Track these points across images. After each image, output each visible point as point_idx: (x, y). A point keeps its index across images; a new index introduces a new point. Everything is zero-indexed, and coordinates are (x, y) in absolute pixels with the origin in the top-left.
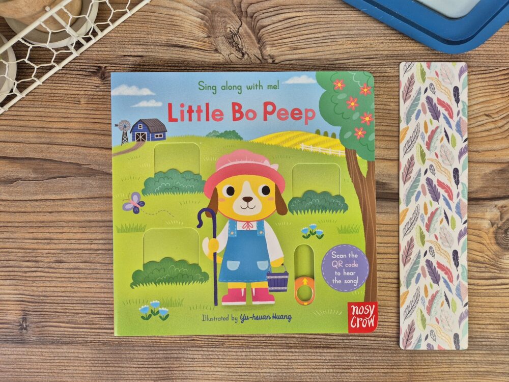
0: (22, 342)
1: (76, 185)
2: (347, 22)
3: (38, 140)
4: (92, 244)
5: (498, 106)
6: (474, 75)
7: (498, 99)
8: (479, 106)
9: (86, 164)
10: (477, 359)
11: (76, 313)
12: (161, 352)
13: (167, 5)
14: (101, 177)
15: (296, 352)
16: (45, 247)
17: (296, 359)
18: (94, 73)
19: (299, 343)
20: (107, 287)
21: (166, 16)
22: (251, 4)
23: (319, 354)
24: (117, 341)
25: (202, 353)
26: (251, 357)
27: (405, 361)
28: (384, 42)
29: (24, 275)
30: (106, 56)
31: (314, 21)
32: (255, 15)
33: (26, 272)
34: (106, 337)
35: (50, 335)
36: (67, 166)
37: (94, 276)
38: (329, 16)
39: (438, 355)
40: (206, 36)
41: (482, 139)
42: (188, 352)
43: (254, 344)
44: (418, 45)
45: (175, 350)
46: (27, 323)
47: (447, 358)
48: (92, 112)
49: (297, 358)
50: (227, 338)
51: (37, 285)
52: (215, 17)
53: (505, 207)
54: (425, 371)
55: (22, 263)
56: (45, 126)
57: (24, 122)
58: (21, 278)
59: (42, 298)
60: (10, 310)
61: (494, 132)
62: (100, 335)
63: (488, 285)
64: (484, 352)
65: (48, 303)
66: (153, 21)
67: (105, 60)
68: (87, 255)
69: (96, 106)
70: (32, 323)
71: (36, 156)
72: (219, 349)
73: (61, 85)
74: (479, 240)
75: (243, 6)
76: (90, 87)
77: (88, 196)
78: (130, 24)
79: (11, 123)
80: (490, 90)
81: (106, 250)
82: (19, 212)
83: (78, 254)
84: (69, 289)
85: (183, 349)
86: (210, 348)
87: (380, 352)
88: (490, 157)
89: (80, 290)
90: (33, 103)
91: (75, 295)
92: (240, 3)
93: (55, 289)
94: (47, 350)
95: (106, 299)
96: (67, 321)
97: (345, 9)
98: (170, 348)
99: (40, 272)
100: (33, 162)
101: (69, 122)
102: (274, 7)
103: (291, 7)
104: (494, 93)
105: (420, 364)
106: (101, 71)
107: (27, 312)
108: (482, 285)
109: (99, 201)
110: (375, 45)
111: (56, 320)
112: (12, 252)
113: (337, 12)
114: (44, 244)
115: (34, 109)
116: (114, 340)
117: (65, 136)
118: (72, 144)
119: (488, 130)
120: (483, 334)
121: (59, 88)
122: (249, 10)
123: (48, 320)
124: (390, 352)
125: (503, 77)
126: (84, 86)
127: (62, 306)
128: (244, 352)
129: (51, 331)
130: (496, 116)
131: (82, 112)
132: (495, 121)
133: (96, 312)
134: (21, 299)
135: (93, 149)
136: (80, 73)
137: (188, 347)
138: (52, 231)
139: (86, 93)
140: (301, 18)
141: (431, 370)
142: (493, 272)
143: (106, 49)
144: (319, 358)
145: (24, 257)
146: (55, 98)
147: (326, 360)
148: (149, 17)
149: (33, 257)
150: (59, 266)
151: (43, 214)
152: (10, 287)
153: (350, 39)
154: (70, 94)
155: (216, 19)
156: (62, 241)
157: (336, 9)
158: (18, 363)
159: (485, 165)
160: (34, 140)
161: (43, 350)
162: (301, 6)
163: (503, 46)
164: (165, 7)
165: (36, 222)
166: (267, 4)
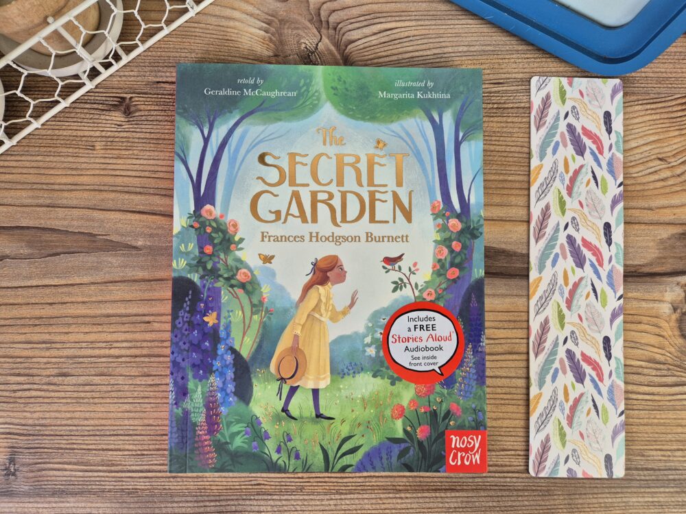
0: (9, 494)
1: (89, 265)
2: (466, 35)
3: (35, 202)
4: (111, 348)
5: (675, 147)
6: (641, 104)
7: (674, 137)
8: (649, 147)
9: (104, 233)
10: (662, 499)
11: (88, 449)
12: (212, 504)
13: (217, 13)
14: (124, 252)
15: (407, 498)
16: (43, 354)
17: (408, 509)
18: (115, 107)
19: (411, 484)
20: (134, 410)
21: (216, 27)
22: (334, 11)
23: (439, 500)
24: (148, 489)
25: (272, 503)
26: (343, 507)
27: (562, 507)
28: (517, 61)
29: (13, 395)
30: (132, 83)
31: (421, 33)
32: (339, 26)
33: (15, 391)
34: (132, 484)
35: (50, 483)
36: (76, 237)
37: (114, 394)
38: (441, 27)
39: (608, 496)
40: (271, 54)
41: (656, 192)
42: (251, 503)
43: (347, 488)
44: (563, 65)
45: (233, 500)
46: (16, 466)
47: (619, 500)
48: (111, 161)
49: (409, 506)
50: (307, 480)
51: (32, 410)
52: (284, 29)
55: (9, 378)
56: (45, 182)
57: (14, 175)
58: (8, 400)
59: (38, 428)
61: (670, 183)
62: (123, 481)
63: (673, 395)
64: (672, 490)
65: (47, 435)
66: (197, 34)
67: (131, 88)
68: (105, 365)
69: (116, 152)
70: (23, 465)
71: (31, 224)
72: (297, 497)
73: (67, 124)
74: (657, 331)
75: (323, 13)
76: (108, 125)
77: (105, 280)
80: (664, 126)
81: (132, 356)
82: (6, 305)
83: (91, 363)
84: (77, 415)
85: (244, 497)
86: (283, 495)
87: (526, 494)
88: (667, 216)
89: (92, 415)
90: (27, 149)
91: (86, 422)
92: (319, 9)
93: (58, 415)
94: (46, 505)
95: (132, 428)
96: (75, 461)
97: (464, 17)
98: (225, 498)
99: (36, 390)
100: (27, 232)
101: (78, 175)
102: (366, 15)
103: (389, 14)
104: (669, 129)
105: (582, 510)
106: (124, 104)
107: (16, 450)
108: (664, 395)
109: (122, 286)
110: (505, 65)
111: (58, 460)
113: (453, 22)
114: (41, 349)
115: (29, 158)
116: (143, 487)
117: (73, 194)
118: (82, 206)
119: (662, 180)
120: (668, 464)
121: (64, 127)
122: (332, 19)
123: (48, 460)
124: (541, 494)
125: (680, 108)
126: (100, 125)
127: (67, 440)
128: (332, 499)
129: (51, 476)
130: (673, 160)
131: (97, 161)
132: (672, 167)
133: (117, 447)
134: (8, 431)
135: (113, 213)
136: (95, 106)
137: (251, 495)
138: (54, 331)
139: (104, 134)
140: (403, 29)
142: (678, 376)
143: (132, 73)
144: (441, 505)
145: (13, 369)
146: (58, 141)
147: (451, 508)
149: (25, 368)
150: (63, 381)
151: (41, 307)
153: (470, 58)
154: (81, 136)
155: (286, 31)
156: (68, 345)
157: (450, 17)
159: (661, 227)
160: (29, 201)
161: (39, 505)
162: (403, 14)
163: (677, 66)
164: (215, 16)
165: (30, 318)
166: (355, 12)
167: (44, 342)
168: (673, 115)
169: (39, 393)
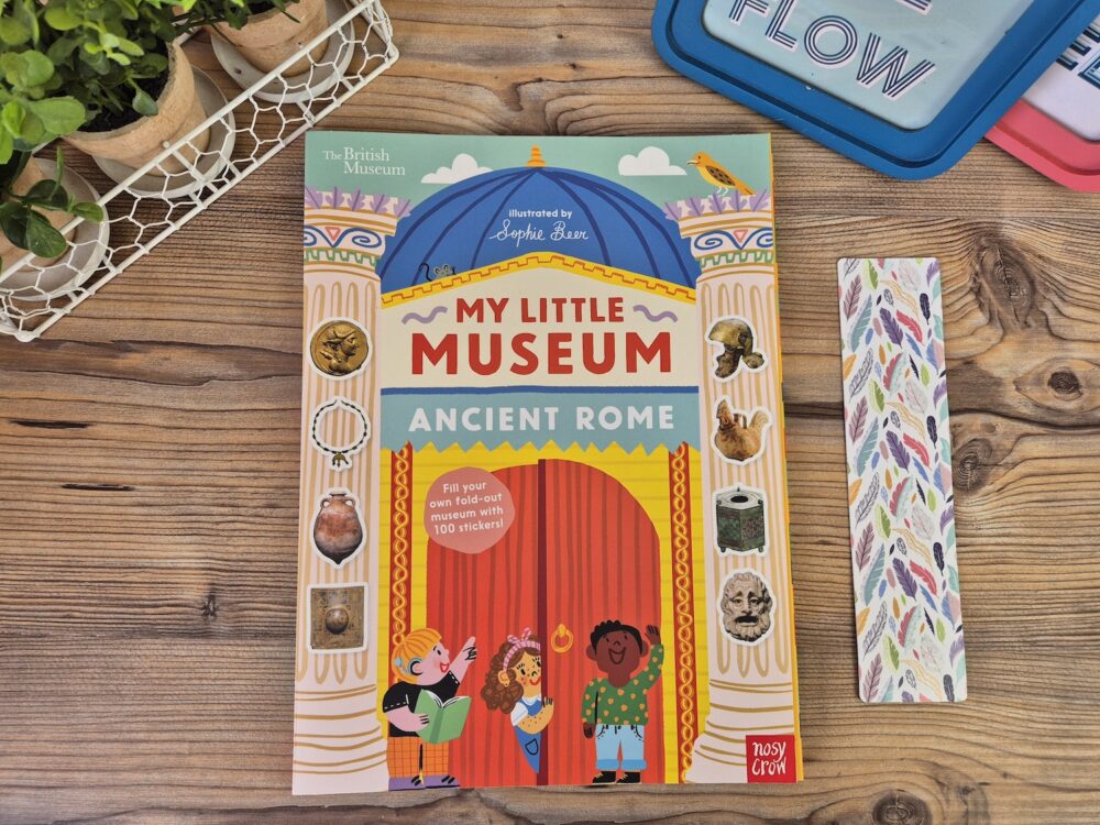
0: (206, 634)
3: (246, 319)
6: (908, 228)
16: (251, 483)
22: (572, 122)
29: (215, 527)
33: (217, 523)
35: (252, 624)
36: (289, 359)
46: (216, 605)
51: (236, 544)
53: (960, 426)
55: (212, 508)
56: (257, 298)
58: (209, 533)
59: (241, 563)
60: (189, 584)
65: (251, 572)
70: (223, 604)
71: (241, 342)
75: (560, 124)
79: (203, 292)
82: (212, 429)
90: (238, 262)
92: (556, 119)
93: (264, 550)
94: (247, 649)
96: (281, 600)
99: (241, 522)
100: (236, 351)
102: (607, 127)
103: (632, 126)
107: (216, 587)
111: (262, 599)
112: (197, 491)
114: (249, 478)
115: (240, 272)
123: (251, 599)
125: (950, 232)
127: (273, 577)
129: (254, 617)
134: (208, 566)
138: (263, 459)
145: (216, 498)
146: (272, 256)
149: (230, 498)
150: (272, 512)
151: (249, 432)
152: (191, 547)
158: (197, 670)
160: (237, 319)
161: (240, 649)
163: (948, 186)
165: (238, 445)
166: (596, 123)
167: (253, 471)
168: (942, 240)
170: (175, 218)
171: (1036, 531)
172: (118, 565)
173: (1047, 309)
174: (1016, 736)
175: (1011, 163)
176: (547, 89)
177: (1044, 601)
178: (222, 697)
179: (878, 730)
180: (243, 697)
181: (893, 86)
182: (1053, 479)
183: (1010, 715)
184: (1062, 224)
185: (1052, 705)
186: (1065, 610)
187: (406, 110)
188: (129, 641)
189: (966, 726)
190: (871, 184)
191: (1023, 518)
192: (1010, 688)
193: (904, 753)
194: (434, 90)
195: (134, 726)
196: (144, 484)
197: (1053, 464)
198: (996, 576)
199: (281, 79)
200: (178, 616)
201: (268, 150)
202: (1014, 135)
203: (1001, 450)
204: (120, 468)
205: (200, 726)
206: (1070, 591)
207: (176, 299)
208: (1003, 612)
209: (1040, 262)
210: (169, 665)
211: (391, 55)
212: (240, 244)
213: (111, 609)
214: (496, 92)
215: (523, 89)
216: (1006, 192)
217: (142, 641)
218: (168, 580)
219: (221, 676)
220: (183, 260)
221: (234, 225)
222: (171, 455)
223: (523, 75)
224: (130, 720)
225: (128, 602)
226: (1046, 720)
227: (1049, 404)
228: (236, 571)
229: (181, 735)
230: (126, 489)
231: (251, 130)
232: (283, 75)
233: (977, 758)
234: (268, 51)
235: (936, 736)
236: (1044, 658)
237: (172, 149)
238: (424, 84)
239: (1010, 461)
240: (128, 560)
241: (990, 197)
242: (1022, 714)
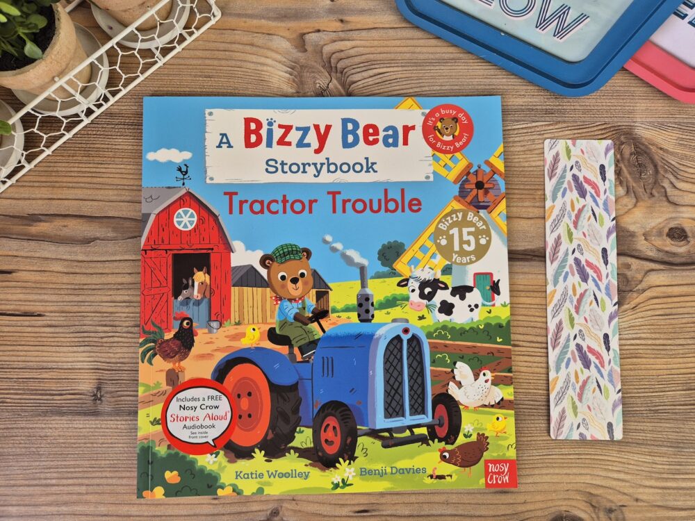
0: (96, 414)
2: (439, 77)
3: (119, 198)
13: (254, 60)
16: (124, 310)
21: (254, 71)
22: (341, 59)
29: (100, 340)
31: (405, 76)
32: (345, 71)
33: (102, 338)
35: (127, 406)
38: (420, 72)
40: (294, 91)
46: (102, 393)
51: (115, 352)
52: (304, 72)
54: (529, 439)
55: (98, 328)
56: (126, 184)
57: (103, 179)
58: (96, 344)
59: (119, 365)
60: (83, 379)
65: (125, 370)
66: (240, 76)
70: (107, 393)
71: (116, 214)
75: (332, 61)
78: (216, 79)
79: (89, 180)
82: (97, 274)
90: (113, 159)
92: (330, 58)
94: (124, 423)
99: (118, 337)
100: (112, 220)
102: (365, 63)
103: (382, 62)
107: (102, 381)
111: (131, 389)
112: (88, 316)
113: (429, 68)
114: (122, 307)
115: (114, 166)
122: (339, 66)
123: (126, 389)
125: (600, 132)
129: (128, 401)
134: (96, 367)
140: (392, 73)
141: (535, 438)
145: (101, 321)
148: (236, 72)
149: (110, 321)
151: (122, 275)
152: (84, 354)
155: (305, 74)
158: (90, 438)
160: (114, 198)
161: (119, 423)
162: (392, 61)
163: (599, 101)
164: (253, 62)
165: (115, 284)
166: (357, 60)
167: (125, 302)
169: (120, 339)
170: (68, 129)
171: (658, 336)
172: (35, 367)
173: (666, 184)
174: (644, 474)
175: (641, 85)
176: (324, 37)
177: (664, 383)
178: (107, 455)
179: (552, 471)
180: (121, 455)
181: (560, 32)
182: (669, 300)
183: (640, 460)
184: (676, 126)
185: (669, 453)
186: (677, 388)
187: (227, 53)
188: (44, 418)
189: (610, 468)
190: (546, 100)
191: (649, 327)
192: (640, 442)
193: (570, 487)
194: (246, 38)
195: (49, 475)
196: (51, 312)
197: (670, 290)
198: (631, 366)
199: (136, 32)
200: (76, 401)
201: (132, 81)
202: (643, 65)
203: (635, 281)
204: (35, 301)
205: (93, 475)
206: (680, 376)
207: (71, 185)
208: (635, 391)
209: (661, 152)
210: (71, 434)
211: (216, 14)
212: (114, 147)
213: (32, 397)
214: (288, 40)
215: (307, 37)
216: (638, 105)
217: (53, 418)
218: (69, 377)
219: (106, 441)
220: (75, 158)
221: (109, 133)
222: (69, 292)
223: (307, 28)
224: (46, 471)
225: (43, 392)
226: (664, 463)
227: (667, 249)
228: (116, 370)
229: (80, 481)
230: (39, 315)
231: (117, 68)
232: (137, 29)
233: (618, 489)
234: (128, 13)
235: (591, 475)
236: (663, 421)
237: (61, 82)
238: (238, 34)
239: (641, 288)
240: (41, 363)
241: (627, 108)
242: (649, 459)
